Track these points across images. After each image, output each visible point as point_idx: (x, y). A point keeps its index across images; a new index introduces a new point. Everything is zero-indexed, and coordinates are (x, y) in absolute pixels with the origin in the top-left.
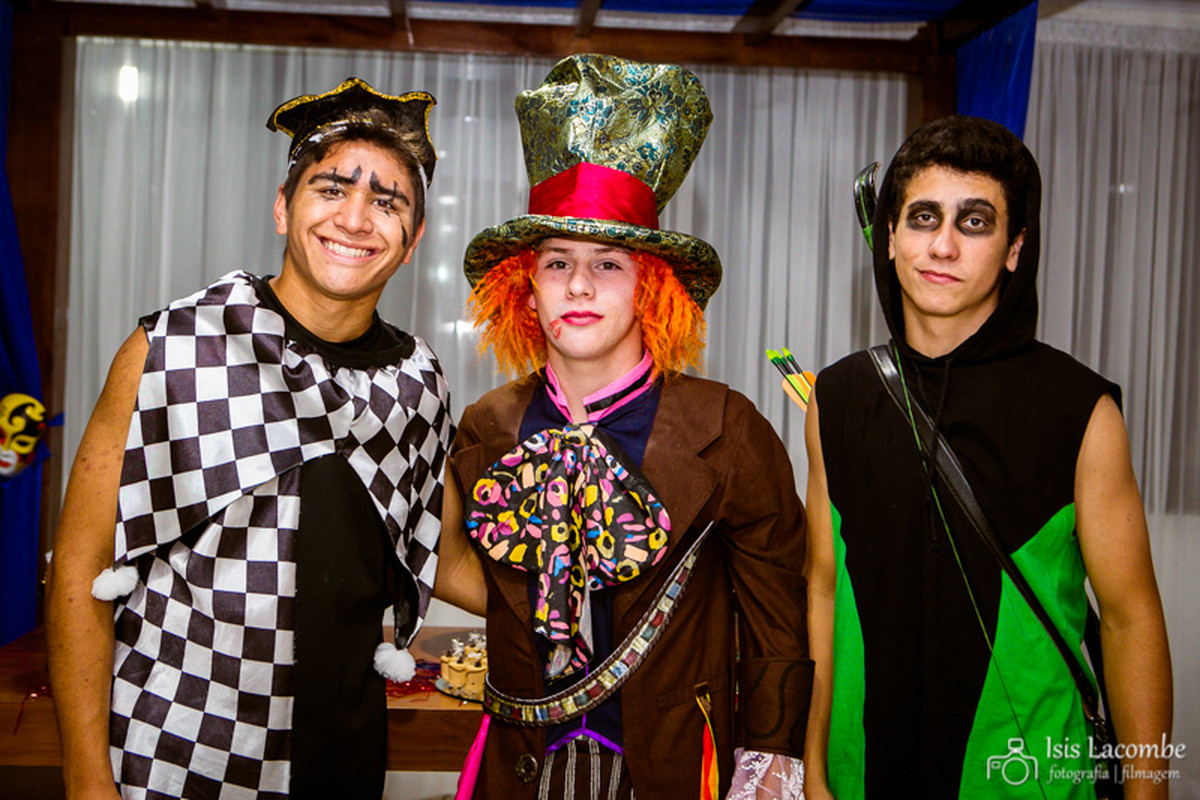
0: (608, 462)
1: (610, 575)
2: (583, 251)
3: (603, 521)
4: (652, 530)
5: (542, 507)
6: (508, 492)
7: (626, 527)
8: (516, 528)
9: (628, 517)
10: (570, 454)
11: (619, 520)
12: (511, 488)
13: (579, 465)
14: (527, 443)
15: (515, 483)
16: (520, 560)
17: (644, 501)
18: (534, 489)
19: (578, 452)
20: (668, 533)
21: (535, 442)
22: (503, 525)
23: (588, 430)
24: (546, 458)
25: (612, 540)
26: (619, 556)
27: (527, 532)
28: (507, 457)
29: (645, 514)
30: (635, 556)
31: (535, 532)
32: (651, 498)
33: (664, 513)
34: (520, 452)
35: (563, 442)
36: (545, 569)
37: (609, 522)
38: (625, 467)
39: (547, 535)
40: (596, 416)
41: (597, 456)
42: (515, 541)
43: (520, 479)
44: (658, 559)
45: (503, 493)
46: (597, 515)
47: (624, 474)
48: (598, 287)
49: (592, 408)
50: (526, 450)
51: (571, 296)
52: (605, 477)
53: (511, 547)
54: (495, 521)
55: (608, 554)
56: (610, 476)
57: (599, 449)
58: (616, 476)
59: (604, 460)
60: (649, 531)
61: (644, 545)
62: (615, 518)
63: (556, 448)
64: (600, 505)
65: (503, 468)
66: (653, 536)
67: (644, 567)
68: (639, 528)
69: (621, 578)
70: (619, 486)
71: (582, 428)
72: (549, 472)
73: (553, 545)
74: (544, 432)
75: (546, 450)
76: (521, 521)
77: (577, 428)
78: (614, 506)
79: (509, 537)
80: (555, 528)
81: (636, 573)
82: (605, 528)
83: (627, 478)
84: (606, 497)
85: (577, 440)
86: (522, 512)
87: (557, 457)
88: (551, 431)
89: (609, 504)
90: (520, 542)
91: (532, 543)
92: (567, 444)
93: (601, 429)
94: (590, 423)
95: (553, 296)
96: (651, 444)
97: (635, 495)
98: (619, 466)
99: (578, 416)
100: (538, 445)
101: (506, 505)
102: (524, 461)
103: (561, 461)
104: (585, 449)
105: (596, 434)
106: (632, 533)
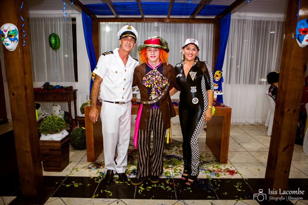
0: (160, 74)
1: (161, 87)
2: (153, 49)
3: (160, 81)
5: (152, 80)
6: (147, 79)
8: (149, 83)
10: (154, 73)
13: (156, 75)
14: (149, 72)
16: (150, 86)
17: (165, 78)
18: (150, 78)
19: (155, 73)
22: (148, 83)
23: (156, 70)
24: (152, 74)
25: (161, 83)
26: (162, 85)
27: (150, 83)
28: (147, 74)
29: (165, 80)
30: (164, 85)
31: (151, 83)
32: (166, 78)
33: (167, 79)
34: (148, 74)
36: (153, 87)
37: (161, 81)
38: (162, 74)
39: (153, 83)
40: (156, 68)
41: (158, 73)
42: (149, 84)
43: (149, 77)
46: (159, 80)
47: (162, 75)
48: (155, 53)
49: (156, 67)
50: (149, 73)
51: (151, 54)
52: (159, 76)
53: (148, 85)
54: (146, 82)
55: (161, 84)
57: (158, 72)
59: (159, 74)
60: (165, 82)
61: (165, 83)
62: (161, 80)
63: (153, 73)
65: (146, 76)
66: (166, 82)
68: (164, 81)
69: (162, 87)
70: (161, 76)
72: (152, 76)
73: (154, 85)
75: (151, 73)
76: (149, 82)
77: (155, 70)
78: (161, 79)
79: (148, 84)
80: (154, 82)
81: (164, 86)
84: (160, 78)
85: (155, 71)
86: (149, 81)
87: (153, 74)
89: (160, 79)
90: (150, 84)
91: (151, 84)
92: (154, 72)
95: (149, 54)
96: (163, 71)
97: (164, 78)
98: (161, 74)
99: (154, 69)
100: (150, 72)
101: (147, 80)
102: (149, 75)
103: (154, 74)
104: (156, 72)
105: (157, 70)
106: (163, 82)
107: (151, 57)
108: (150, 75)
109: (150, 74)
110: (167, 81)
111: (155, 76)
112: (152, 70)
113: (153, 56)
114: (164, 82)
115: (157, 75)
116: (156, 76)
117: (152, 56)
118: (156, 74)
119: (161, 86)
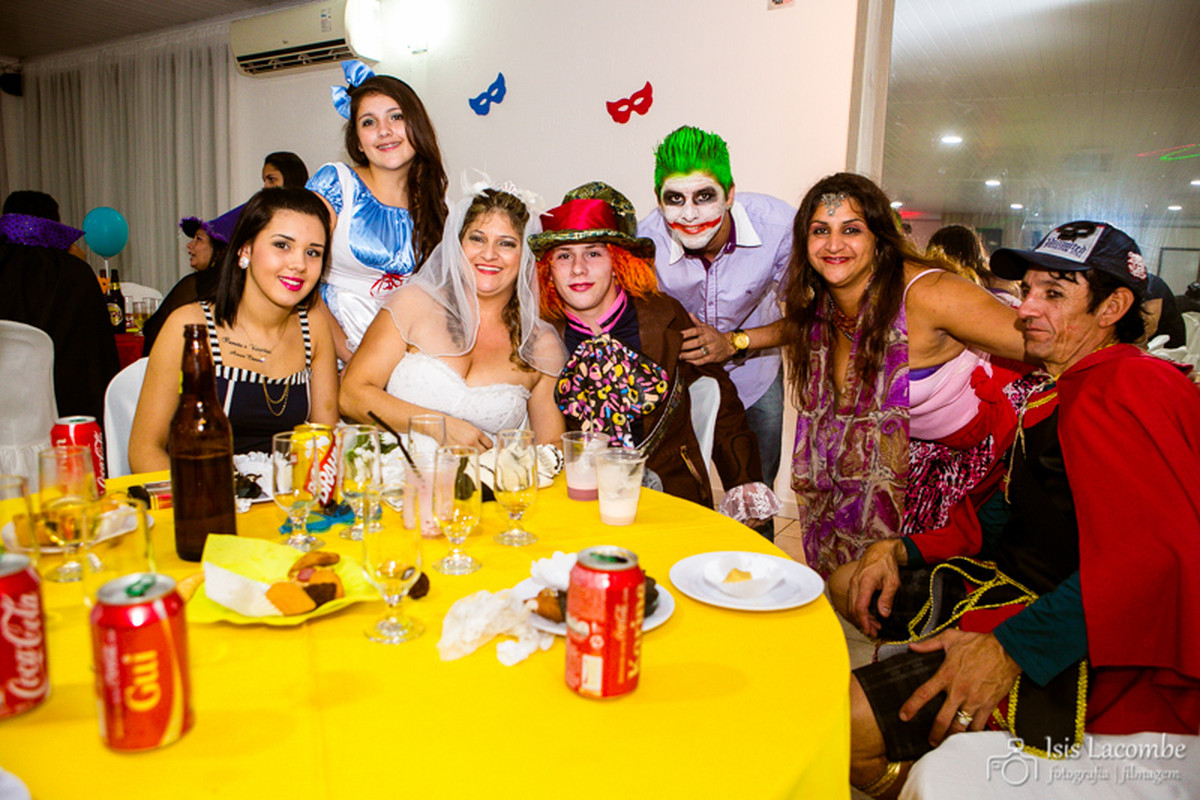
0: (625, 350)
1: (639, 412)
2: (578, 249)
3: (629, 384)
4: (657, 383)
7: (643, 384)
9: (642, 379)
10: (598, 352)
11: (638, 381)
12: (577, 379)
14: (577, 352)
15: (579, 376)
17: (651, 368)
19: (604, 350)
20: (667, 381)
21: (579, 350)
22: (581, 401)
23: (606, 338)
25: (636, 393)
26: (641, 401)
28: (569, 364)
29: (653, 375)
30: (651, 399)
32: (655, 365)
33: (664, 372)
34: (575, 358)
35: (594, 345)
37: (632, 383)
38: (635, 352)
40: (608, 327)
41: (617, 348)
43: (580, 373)
44: (664, 397)
45: (573, 384)
46: (625, 381)
47: (636, 356)
49: (603, 325)
50: (577, 355)
52: (624, 359)
54: (576, 400)
55: (635, 401)
56: (627, 359)
57: (617, 345)
58: (630, 358)
59: (621, 351)
60: (655, 384)
61: (654, 392)
62: (635, 380)
63: (591, 349)
64: (624, 375)
65: (570, 369)
66: (658, 386)
67: (657, 404)
68: (649, 384)
69: (645, 412)
70: (632, 362)
71: (604, 336)
74: (583, 343)
75: (586, 353)
77: (600, 336)
78: (634, 374)
81: (653, 408)
82: (631, 387)
83: (638, 358)
84: (627, 370)
85: (601, 344)
87: (593, 354)
88: (587, 341)
89: (630, 373)
92: (595, 347)
93: (613, 334)
94: (605, 333)
97: (645, 366)
98: (631, 352)
99: (596, 330)
100: (581, 350)
101: (578, 390)
102: (578, 362)
103: (596, 357)
104: (608, 348)
105: (612, 337)
106: (647, 387)
107: (573, 287)
108: (586, 363)
109: (581, 359)
110: (661, 379)
111: (603, 363)
112: (590, 337)
113: (581, 285)
114: (649, 389)
115: (609, 357)
116: (607, 362)
117: (576, 285)
118: (605, 352)
119: (639, 406)
